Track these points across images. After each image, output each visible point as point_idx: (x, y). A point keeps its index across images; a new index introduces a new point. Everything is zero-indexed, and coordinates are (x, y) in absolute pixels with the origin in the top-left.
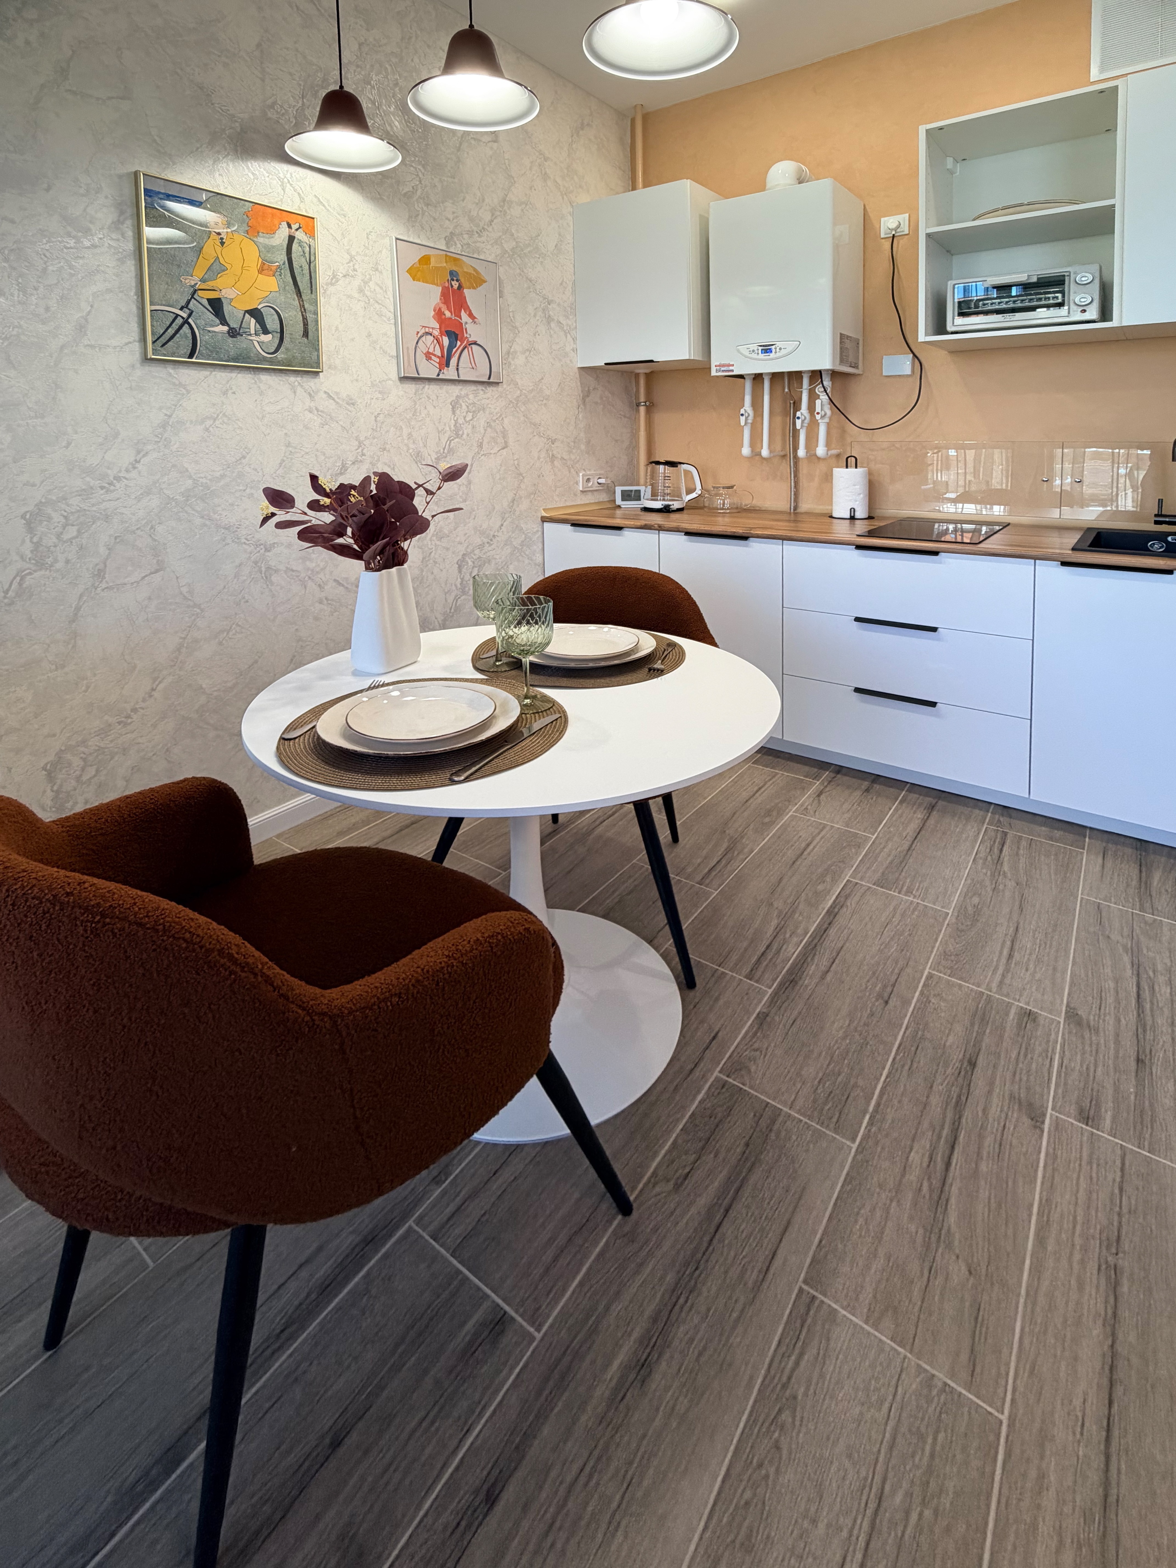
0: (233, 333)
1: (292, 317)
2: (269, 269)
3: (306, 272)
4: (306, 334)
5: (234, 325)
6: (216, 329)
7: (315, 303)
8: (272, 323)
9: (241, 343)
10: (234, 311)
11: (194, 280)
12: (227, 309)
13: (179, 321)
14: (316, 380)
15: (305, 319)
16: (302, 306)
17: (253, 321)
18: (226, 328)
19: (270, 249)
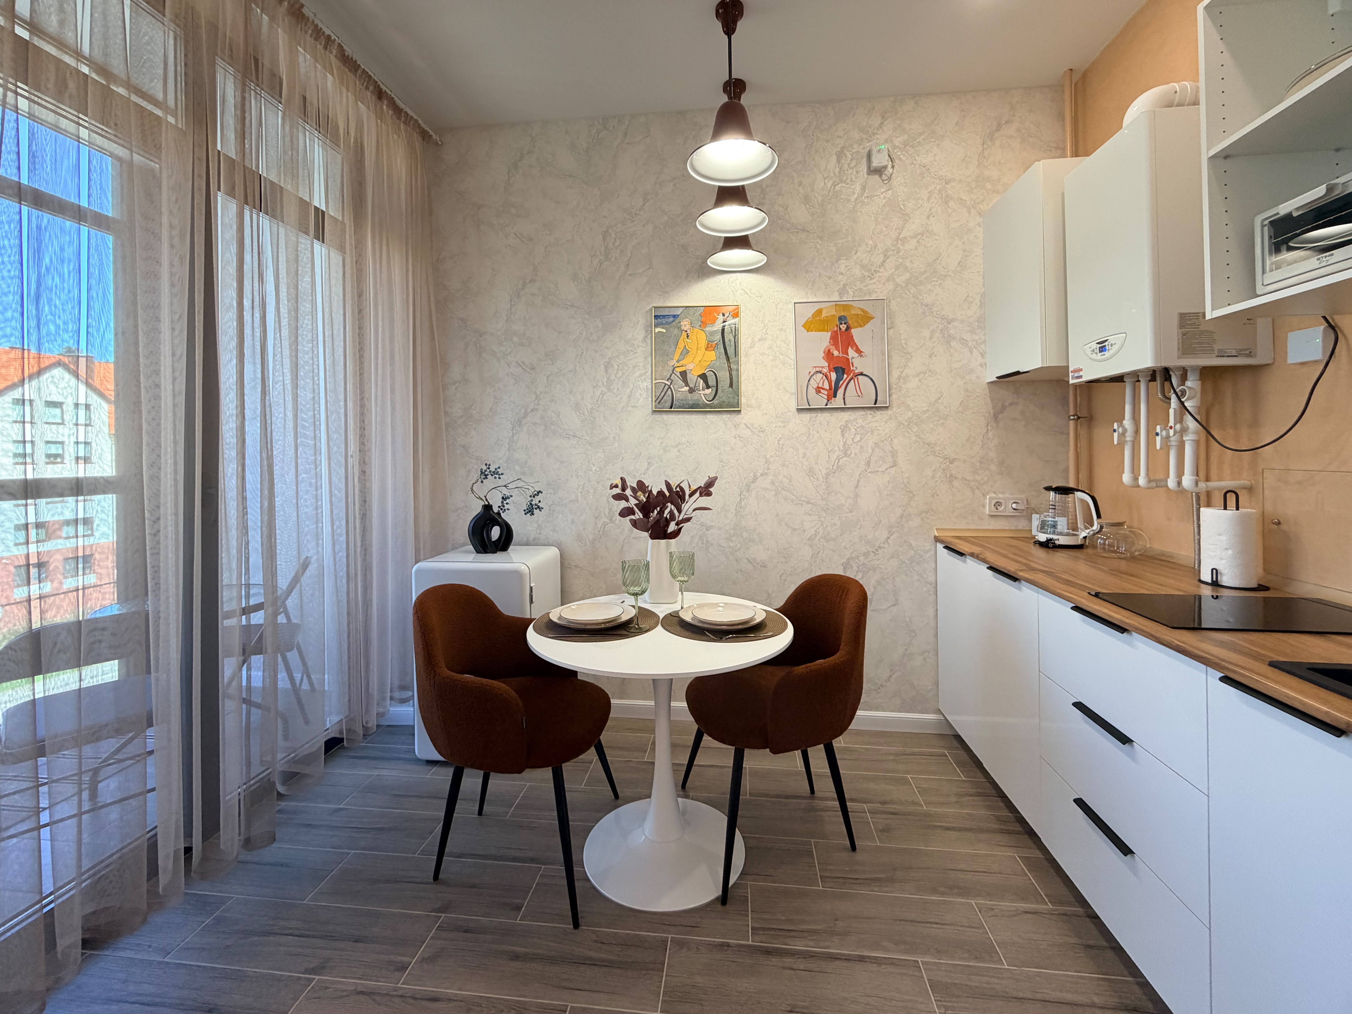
0: (691, 391)
1: (724, 376)
2: (711, 346)
3: (733, 343)
4: (731, 385)
5: (692, 386)
6: (683, 390)
7: (737, 363)
8: (712, 382)
9: (695, 396)
10: (693, 377)
11: (673, 362)
12: (689, 376)
13: (667, 387)
14: (739, 416)
15: (731, 375)
16: (729, 367)
17: (702, 381)
18: (688, 388)
19: (713, 333)
